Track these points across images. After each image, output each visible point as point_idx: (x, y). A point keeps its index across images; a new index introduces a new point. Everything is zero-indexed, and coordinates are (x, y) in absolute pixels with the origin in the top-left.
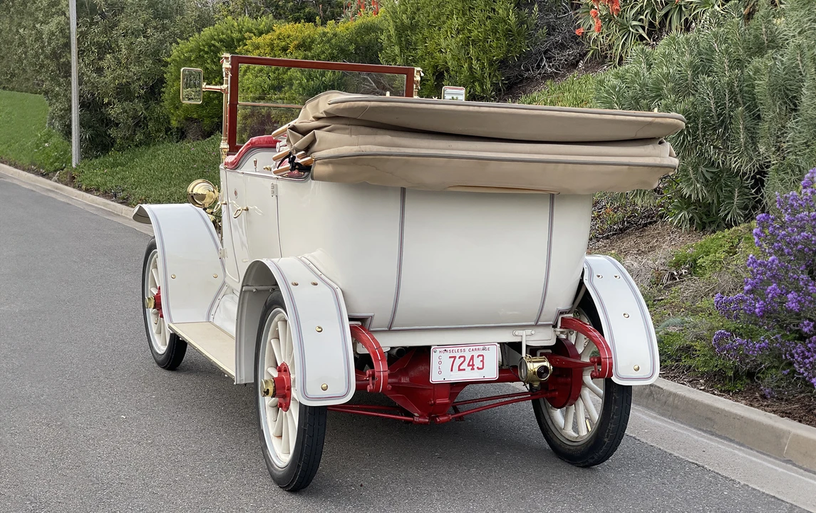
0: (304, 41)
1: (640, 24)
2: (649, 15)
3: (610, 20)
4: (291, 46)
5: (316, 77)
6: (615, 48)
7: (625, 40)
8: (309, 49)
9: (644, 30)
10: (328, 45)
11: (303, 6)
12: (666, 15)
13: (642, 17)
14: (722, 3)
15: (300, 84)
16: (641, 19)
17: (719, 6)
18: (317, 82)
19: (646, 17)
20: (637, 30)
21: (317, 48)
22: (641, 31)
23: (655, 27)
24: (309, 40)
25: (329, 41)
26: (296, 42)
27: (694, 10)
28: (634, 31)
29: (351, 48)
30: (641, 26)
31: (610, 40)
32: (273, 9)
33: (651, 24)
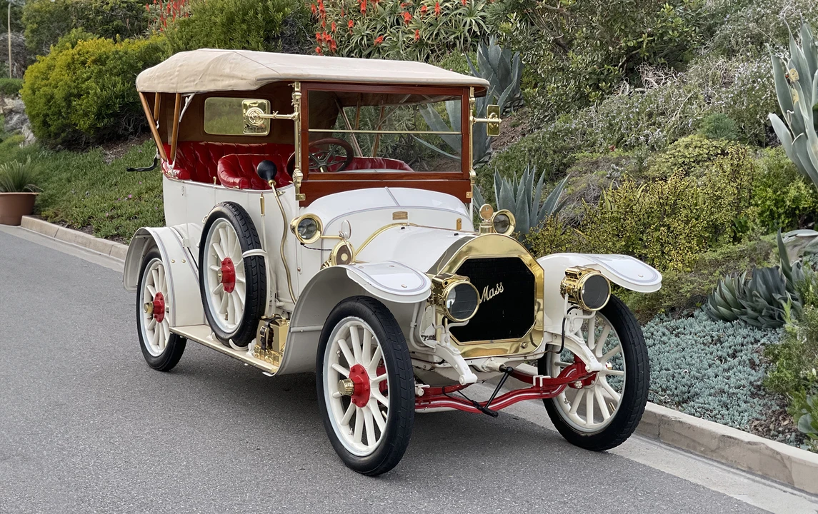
0: (100, 57)
4: (89, 61)
5: (109, 88)
8: (104, 64)
10: (120, 61)
11: (112, 19)
15: (95, 93)
18: (110, 92)
21: (110, 64)
24: (105, 56)
25: (120, 58)
26: (93, 58)
29: (139, 64)
32: (84, 21)
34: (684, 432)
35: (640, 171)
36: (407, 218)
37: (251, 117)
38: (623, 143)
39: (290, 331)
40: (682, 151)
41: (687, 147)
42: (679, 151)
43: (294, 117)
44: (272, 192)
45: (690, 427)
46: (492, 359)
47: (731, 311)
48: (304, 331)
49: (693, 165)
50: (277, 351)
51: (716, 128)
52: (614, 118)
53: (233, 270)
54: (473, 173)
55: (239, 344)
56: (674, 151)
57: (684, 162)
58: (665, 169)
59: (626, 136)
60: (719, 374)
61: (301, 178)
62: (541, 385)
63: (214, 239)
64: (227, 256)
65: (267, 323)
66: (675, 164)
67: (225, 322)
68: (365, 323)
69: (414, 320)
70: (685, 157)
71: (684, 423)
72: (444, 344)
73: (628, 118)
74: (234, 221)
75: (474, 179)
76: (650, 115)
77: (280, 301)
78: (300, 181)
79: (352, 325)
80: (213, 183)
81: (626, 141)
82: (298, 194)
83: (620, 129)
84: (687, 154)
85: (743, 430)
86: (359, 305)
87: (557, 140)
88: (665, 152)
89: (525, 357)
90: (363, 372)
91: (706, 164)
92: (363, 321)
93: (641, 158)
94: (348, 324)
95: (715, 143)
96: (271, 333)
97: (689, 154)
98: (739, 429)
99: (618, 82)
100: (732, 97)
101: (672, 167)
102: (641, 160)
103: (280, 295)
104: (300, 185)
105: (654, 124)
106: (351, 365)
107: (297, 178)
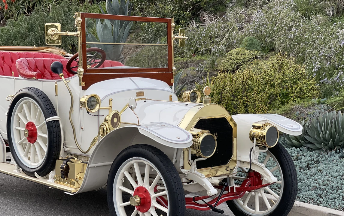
1: (24, 7)
2: (27, 4)
3: (12, 4)
6: (14, 16)
7: (19, 13)
9: (26, 10)
12: (34, 4)
13: (24, 4)
14: (55, 1)
16: (24, 5)
17: (54, 2)
19: (26, 4)
20: (23, 9)
22: (24, 10)
23: (30, 9)
27: (45, 3)
28: (22, 10)
30: (25, 8)
31: (12, 13)
33: (29, 8)
34: (303, 212)
35: (213, 67)
36: (143, 95)
37: (51, 34)
38: (198, 53)
39: (88, 167)
40: (235, 56)
41: (237, 54)
42: (234, 57)
43: (78, 34)
44: (63, 80)
45: (307, 209)
46: (213, 178)
47: (300, 142)
48: (97, 167)
49: (242, 63)
50: (74, 178)
51: (251, 44)
52: (192, 39)
53: (35, 129)
54: (174, 68)
55: (42, 175)
56: (231, 56)
57: (237, 62)
58: (228, 66)
59: (199, 48)
60: (309, 178)
61: (83, 72)
62: (235, 191)
63: (18, 111)
64: (29, 121)
65: (65, 162)
66: (233, 64)
67: (29, 162)
68: (148, 161)
69: (175, 158)
70: (237, 60)
71: (303, 207)
72: (193, 171)
73: (199, 39)
74: (38, 99)
75: (175, 71)
76: (211, 37)
77: (67, 147)
78: (82, 74)
79: (135, 162)
80: (11, 75)
81: (199, 51)
82: (81, 82)
83: (195, 45)
84: (238, 58)
85: (338, 210)
86: (142, 150)
87: (162, 50)
88: (225, 57)
89: (228, 176)
90: (146, 191)
91: (248, 63)
92: (146, 160)
93: (214, 60)
94: (132, 162)
95: (251, 52)
96: (68, 168)
97: (240, 58)
98: (335, 209)
99: (189, 20)
100: (256, 28)
101: (231, 65)
102: (213, 61)
103: (66, 144)
104: (82, 76)
105: (213, 42)
106: (135, 186)
107: (80, 72)
